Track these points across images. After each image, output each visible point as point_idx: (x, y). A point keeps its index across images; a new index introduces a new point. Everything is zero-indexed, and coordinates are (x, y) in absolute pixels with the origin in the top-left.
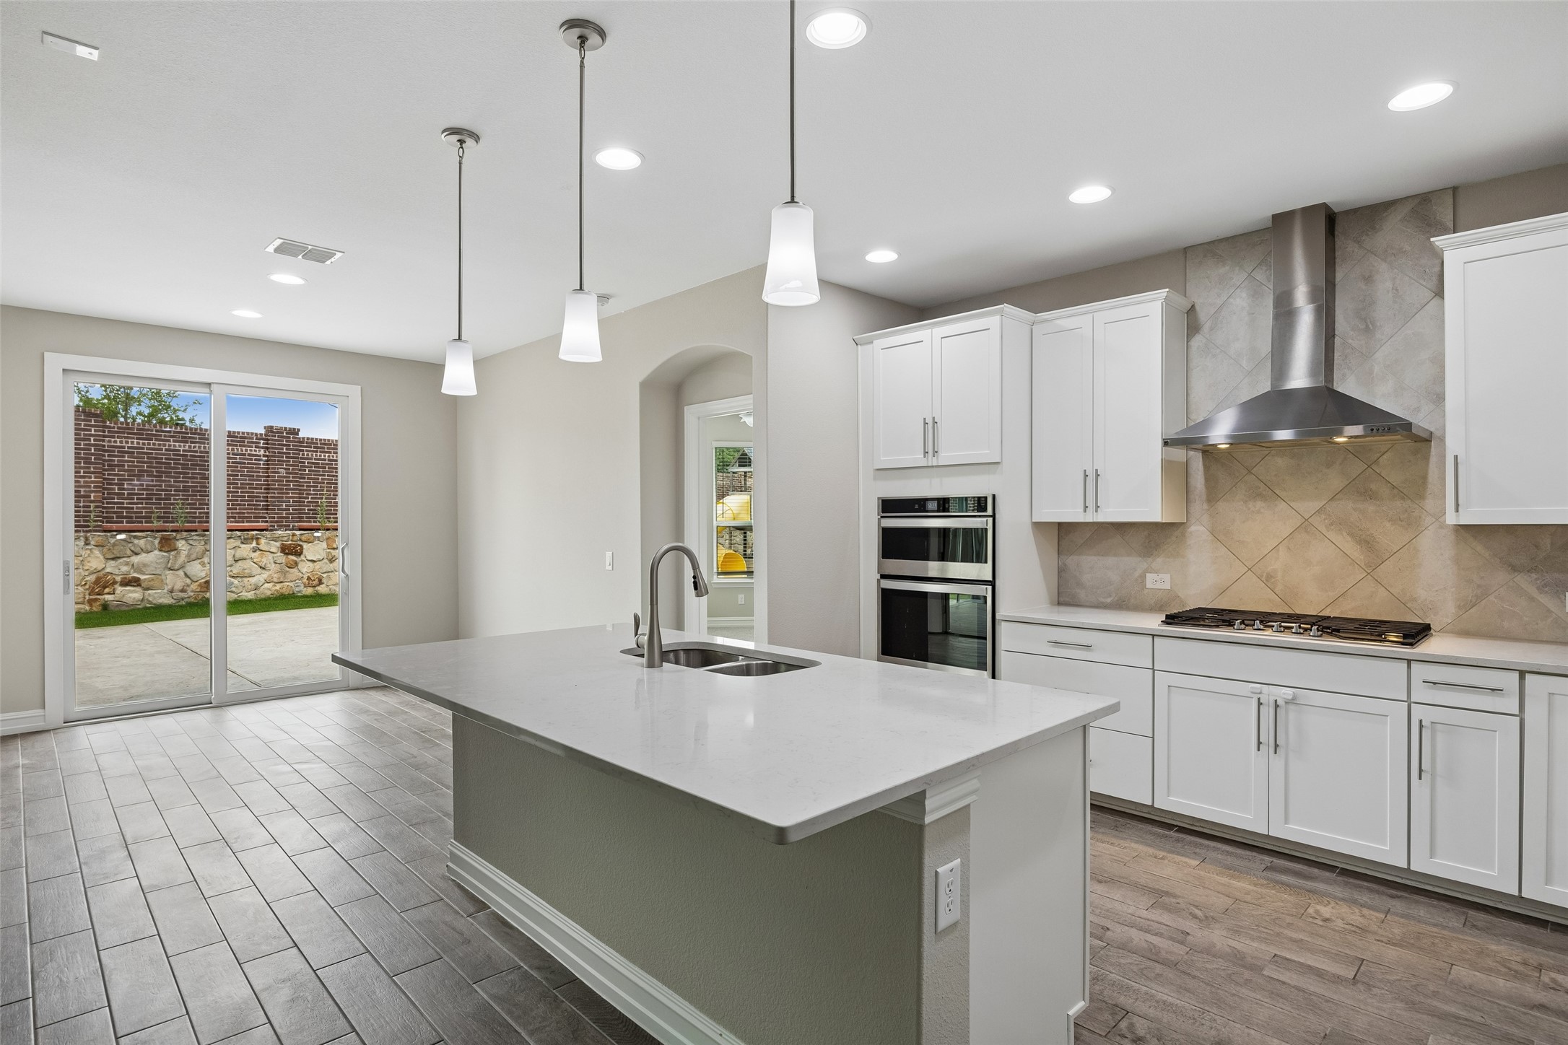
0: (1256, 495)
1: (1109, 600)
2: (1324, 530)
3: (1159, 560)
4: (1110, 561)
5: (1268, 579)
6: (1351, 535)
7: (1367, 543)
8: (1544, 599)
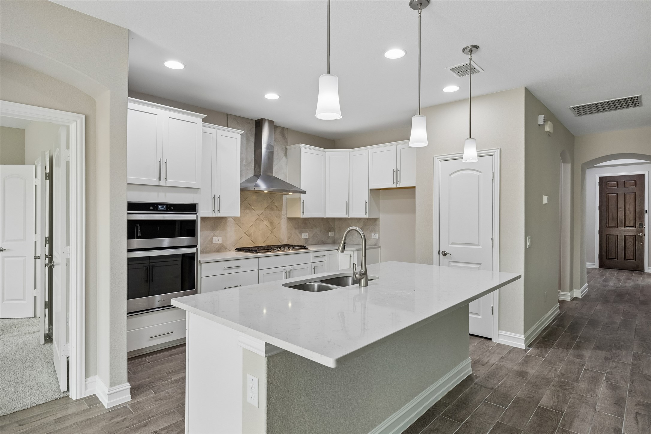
0: (247, 208)
2: (263, 219)
3: (218, 232)
5: (250, 236)
6: (269, 221)
7: (271, 223)
8: (299, 235)
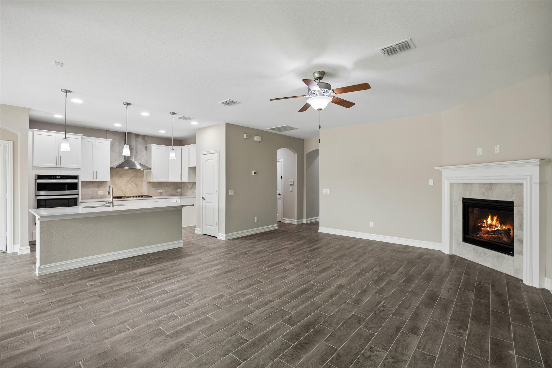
0: (120, 177)
1: (89, 197)
2: (130, 182)
4: (89, 189)
5: (122, 191)
6: (134, 183)
7: (136, 184)
8: (156, 191)
